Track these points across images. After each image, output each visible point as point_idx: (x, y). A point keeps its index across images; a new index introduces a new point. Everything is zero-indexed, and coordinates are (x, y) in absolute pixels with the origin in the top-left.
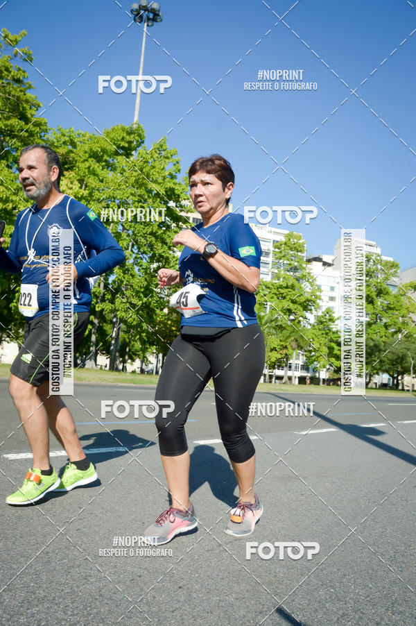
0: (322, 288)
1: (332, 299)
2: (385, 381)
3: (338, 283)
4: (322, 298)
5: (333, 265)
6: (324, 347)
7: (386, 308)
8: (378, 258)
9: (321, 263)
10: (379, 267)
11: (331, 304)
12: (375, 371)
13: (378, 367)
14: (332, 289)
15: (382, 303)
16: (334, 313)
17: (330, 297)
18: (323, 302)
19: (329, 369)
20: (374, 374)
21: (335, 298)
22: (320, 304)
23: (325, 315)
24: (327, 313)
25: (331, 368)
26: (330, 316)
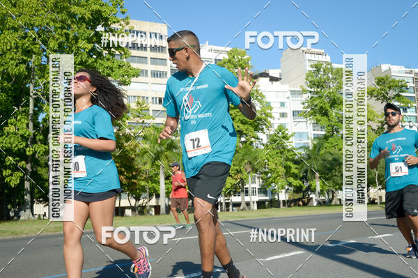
0: (272, 105)
1: (283, 115)
3: (288, 98)
4: (273, 115)
5: (281, 79)
6: (280, 167)
8: (329, 66)
9: (268, 79)
10: (330, 75)
11: (283, 121)
12: (337, 187)
14: (283, 104)
15: (337, 113)
16: (287, 130)
17: (280, 113)
18: (274, 119)
19: (288, 189)
21: (286, 114)
22: (272, 122)
23: (278, 133)
24: (280, 131)
25: (290, 188)
26: (283, 134)
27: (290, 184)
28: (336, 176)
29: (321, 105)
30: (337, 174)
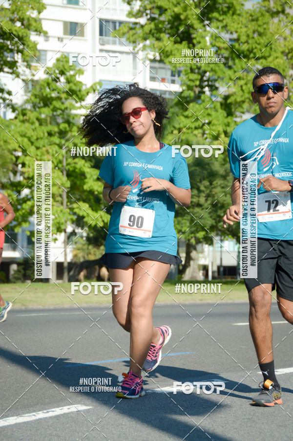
1: (73, 29)
2: (230, 261)
4: (45, 26)
7: (226, 54)
11: (72, 46)
12: (201, 235)
13: (210, 222)
15: (216, 37)
16: (81, 72)
17: (65, 23)
18: (47, 38)
19: (73, 233)
20: (198, 241)
21: (82, 26)
22: (39, 47)
23: (56, 80)
24: (62, 73)
25: (79, 231)
26: (68, 81)
27: (80, 221)
28: (199, 205)
29: (177, 10)
30: (202, 200)
